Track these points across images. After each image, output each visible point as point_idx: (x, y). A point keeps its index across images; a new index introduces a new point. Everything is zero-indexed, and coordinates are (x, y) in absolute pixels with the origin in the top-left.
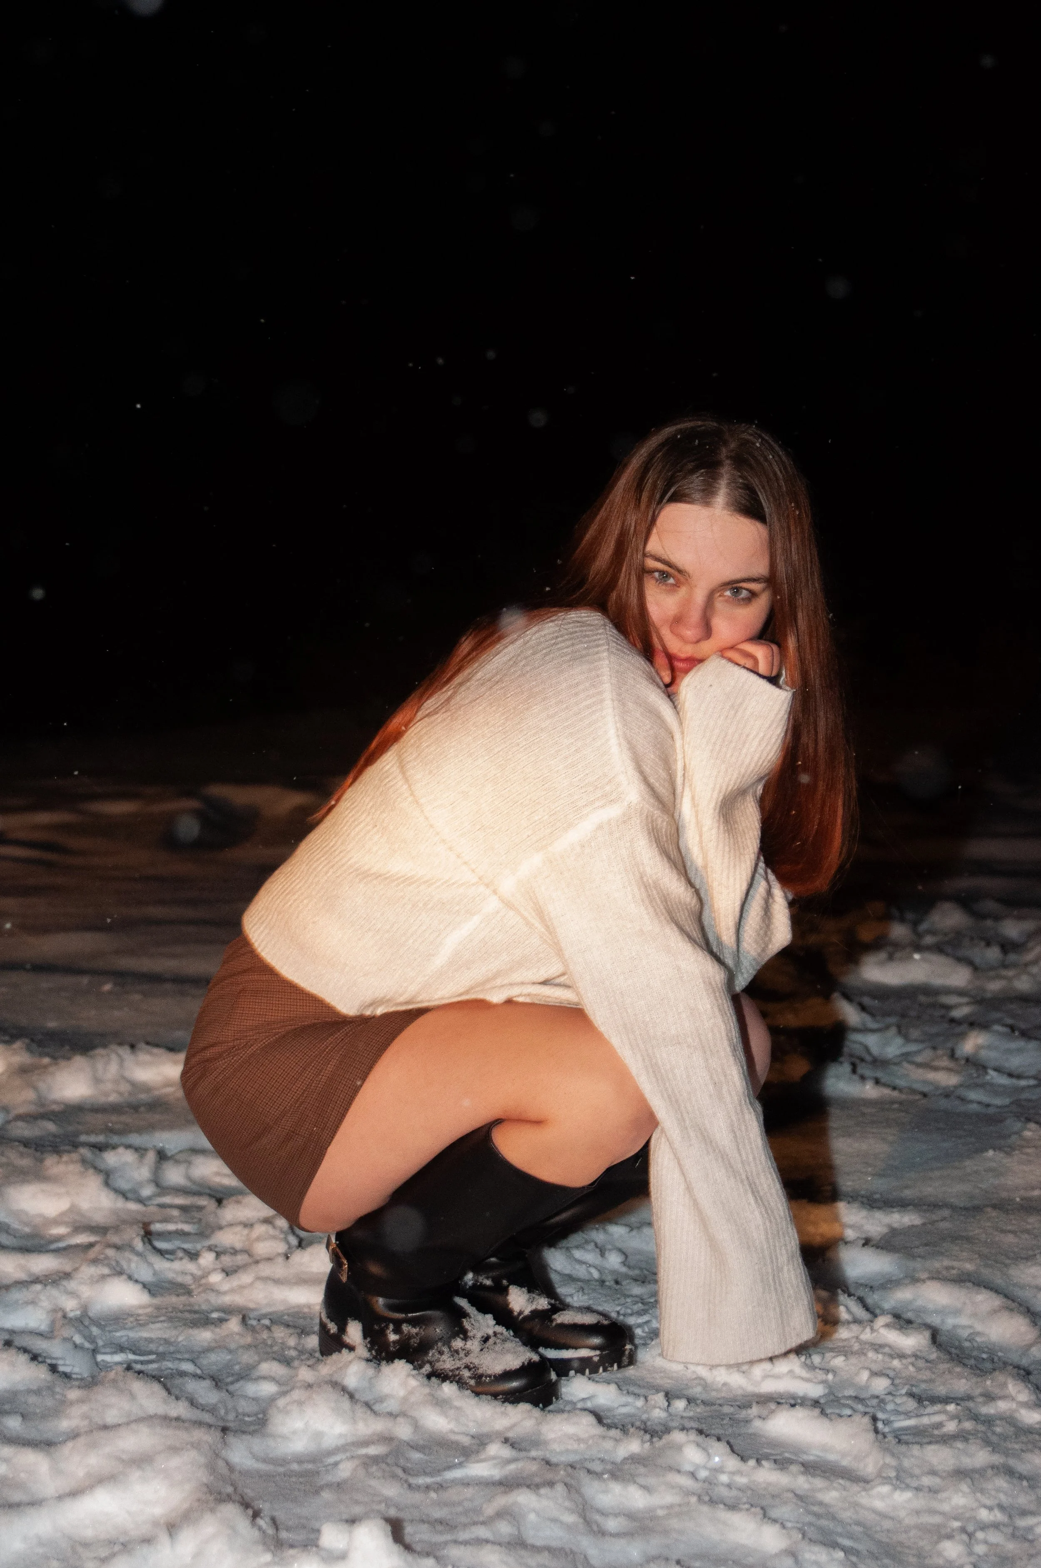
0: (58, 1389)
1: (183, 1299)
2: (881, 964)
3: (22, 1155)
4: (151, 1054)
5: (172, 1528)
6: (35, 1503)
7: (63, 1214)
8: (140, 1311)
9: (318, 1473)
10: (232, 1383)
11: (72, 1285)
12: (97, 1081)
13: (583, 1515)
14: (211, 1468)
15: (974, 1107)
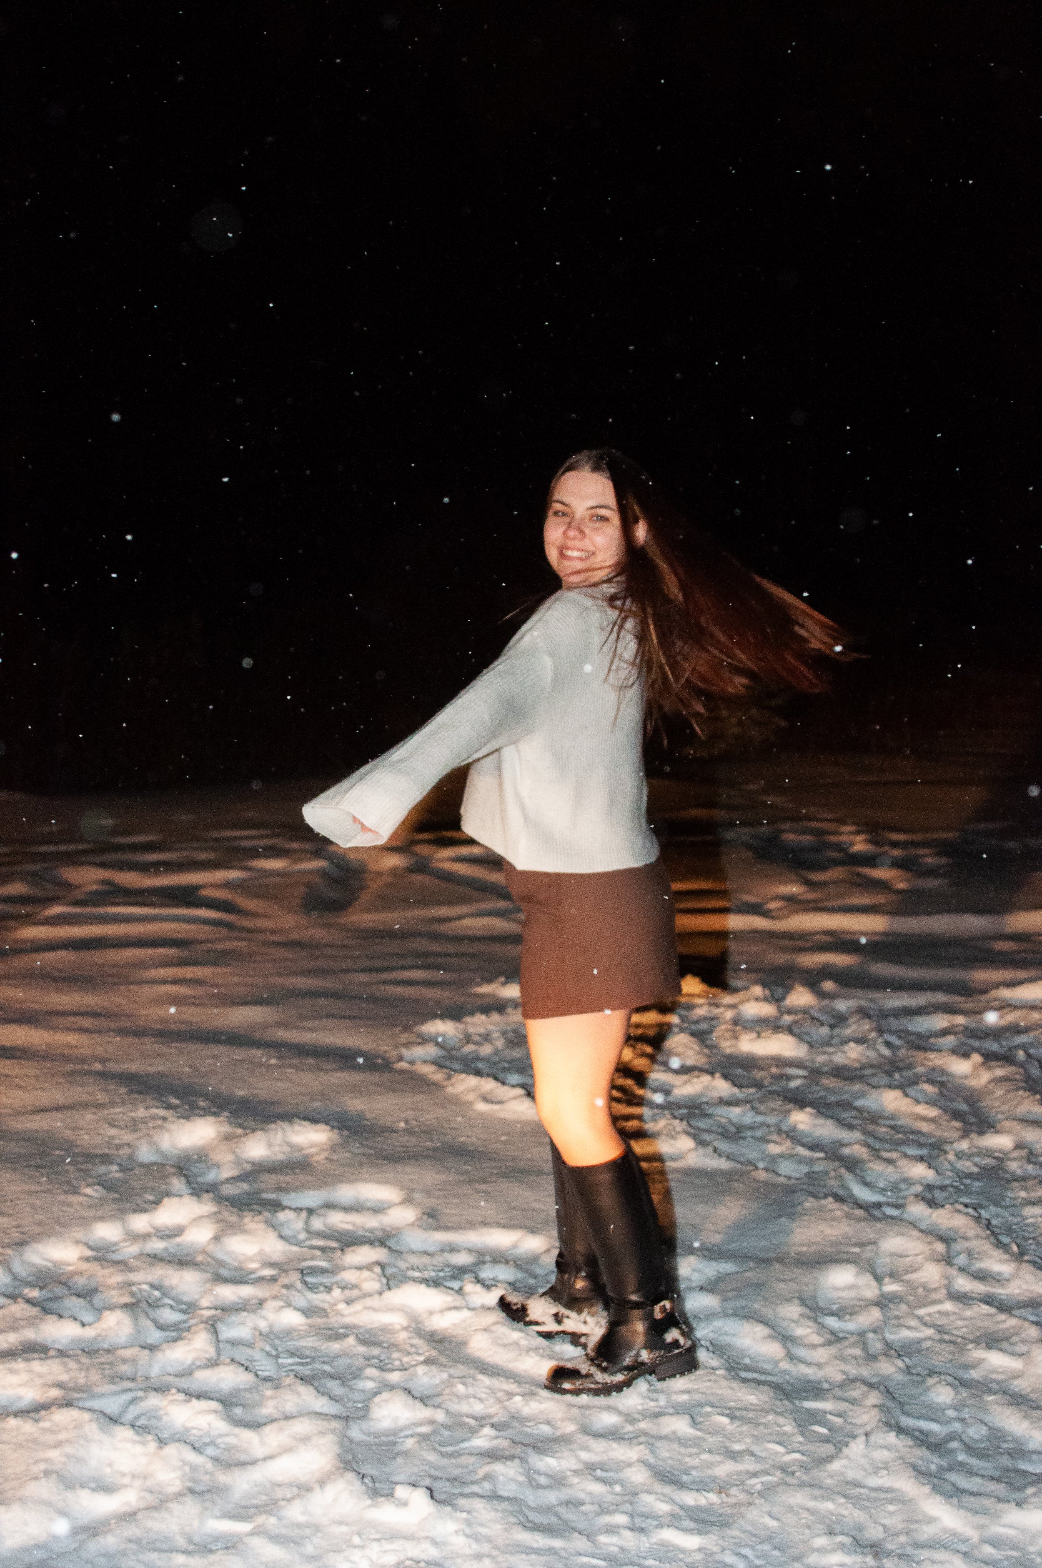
0: (260, 1388)
1: (324, 1319)
2: (752, 1040)
3: (232, 1213)
4: (301, 1125)
5: (322, 1483)
6: (253, 1463)
7: (255, 1255)
8: (301, 1328)
9: (396, 1443)
10: (351, 1380)
11: (264, 1312)
12: (270, 1145)
13: (528, 1476)
14: (341, 1444)
15: (781, 1180)
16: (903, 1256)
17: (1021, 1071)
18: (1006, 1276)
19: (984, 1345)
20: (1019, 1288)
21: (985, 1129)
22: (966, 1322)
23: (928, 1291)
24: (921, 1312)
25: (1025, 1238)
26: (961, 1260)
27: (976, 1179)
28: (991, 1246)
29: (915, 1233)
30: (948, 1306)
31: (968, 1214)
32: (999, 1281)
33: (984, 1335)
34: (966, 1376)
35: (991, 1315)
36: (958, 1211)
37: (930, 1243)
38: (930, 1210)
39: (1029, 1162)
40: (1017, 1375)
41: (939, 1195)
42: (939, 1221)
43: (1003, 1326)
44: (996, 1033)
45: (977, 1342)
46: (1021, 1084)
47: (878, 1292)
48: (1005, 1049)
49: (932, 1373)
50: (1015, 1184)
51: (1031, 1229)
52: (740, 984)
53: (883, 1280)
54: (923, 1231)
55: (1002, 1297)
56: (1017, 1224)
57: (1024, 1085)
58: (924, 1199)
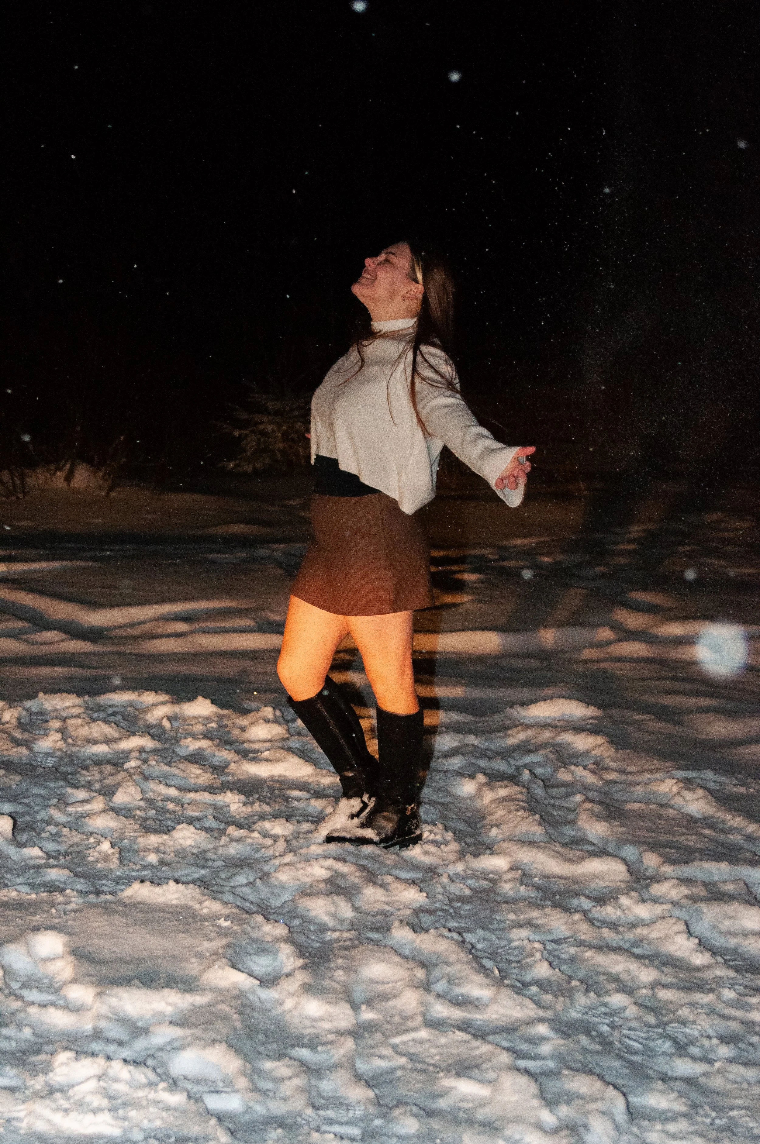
16: (383, 983)
17: (524, 790)
18: (485, 1001)
19: (454, 1072)
20: (497, 1013)
21: (481, 851)
22: (441, 1050)
23: (405, 1018)
24: (397, 1040)
25: (509, 962)
26: (441, 986)
27: (467, 902)
28: (471, 971)
29: (397, 959)
30: (423, 1034)
31: (451, 939)
32: (476, 1006)
33: (454, 1063)
34: (433, 1106)
35: (464, 1042)
36: (442, 936)
37: (411, 969)
38: (415, 935)
39: (522, 884)
40: (483, 1103)
41: (426, 919)
42: (423, 946)
43: (477, 1052)
44: (506, 754)
45: (447, 1070)
46: (522, 804)
47: (355, 1021)
48: (514, 768)
49: (400, 1103)
50: (504, 905)
51: (516, 953)
52: (253, 705)
53: (360, 1007)
54: (404, 957)
55: (479, 1023)
56: (503, 947)
57: (525, 805)
58: (408, 924)
